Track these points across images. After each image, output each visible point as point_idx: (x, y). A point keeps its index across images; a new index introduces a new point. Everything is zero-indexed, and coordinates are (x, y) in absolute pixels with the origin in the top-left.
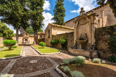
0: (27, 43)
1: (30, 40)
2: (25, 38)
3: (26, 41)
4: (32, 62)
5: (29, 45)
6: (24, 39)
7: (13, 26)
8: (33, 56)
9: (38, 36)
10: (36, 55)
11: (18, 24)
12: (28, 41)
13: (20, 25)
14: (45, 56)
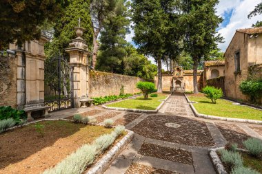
0: (180, 89)
1: (187, 83)
2: (175, 78)
3: (178, 85)
4: (169, 125)
5: (183, 94)
6: (174, 81)
7: (153, 56)
8: (179, 115)
9: (205, 72)
10: (186, 114)
11: (160, 52)
12: (182, 85)
13: (163, 54)
14: (206, 121)
